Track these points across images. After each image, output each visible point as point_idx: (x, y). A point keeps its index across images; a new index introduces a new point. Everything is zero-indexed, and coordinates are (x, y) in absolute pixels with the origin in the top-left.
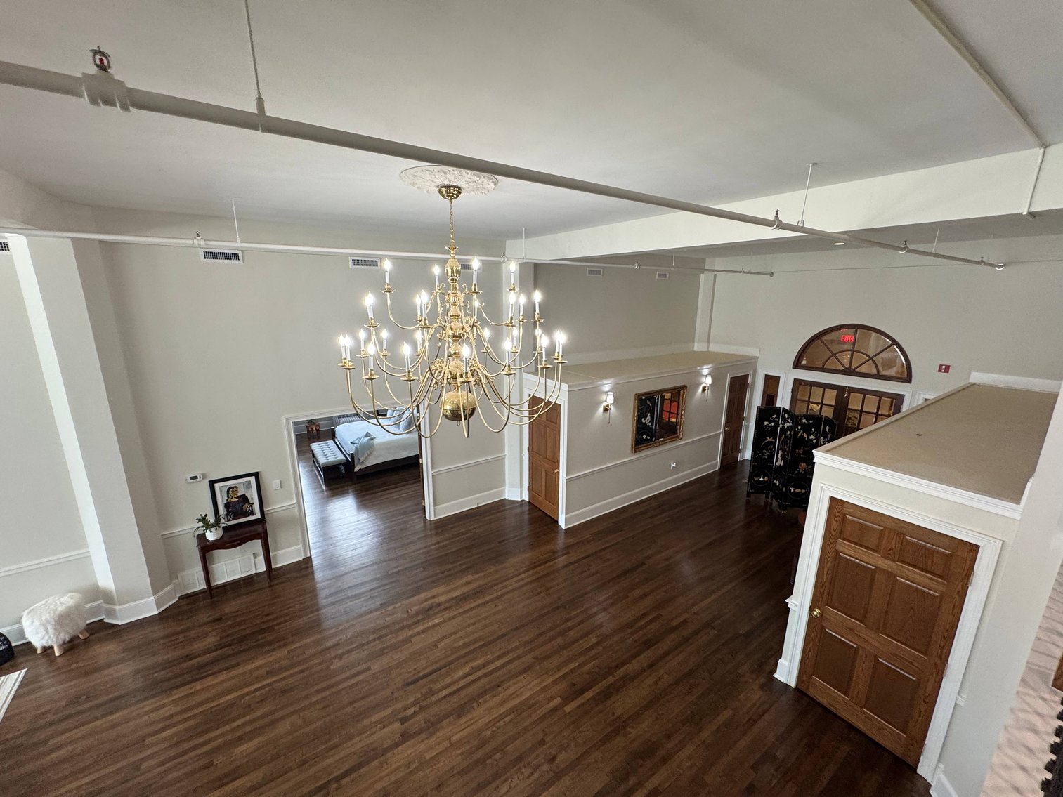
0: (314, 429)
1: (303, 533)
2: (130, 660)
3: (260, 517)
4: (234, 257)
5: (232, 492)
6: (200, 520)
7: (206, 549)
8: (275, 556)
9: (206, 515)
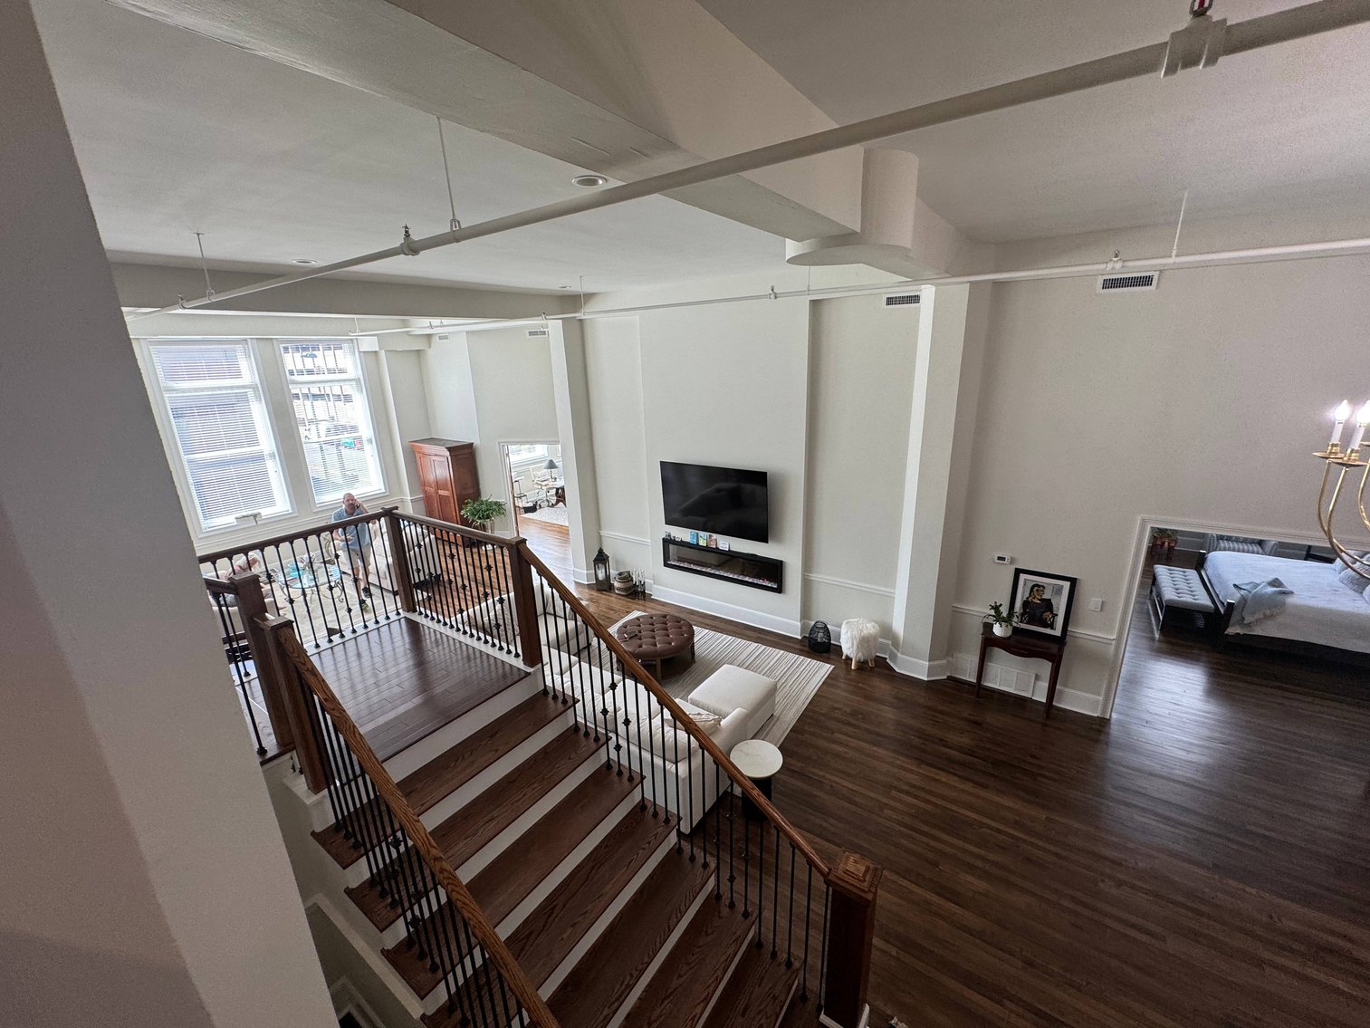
0: (1166, 544)
1: (1109, 684)
2: (896, 708)
3: (1059, 635)
4: (1146, 281)
5: (1037, 590)
6: (993, 608)
7: (989, 642)
8: (1061, 692)
9: (1001, 605)
